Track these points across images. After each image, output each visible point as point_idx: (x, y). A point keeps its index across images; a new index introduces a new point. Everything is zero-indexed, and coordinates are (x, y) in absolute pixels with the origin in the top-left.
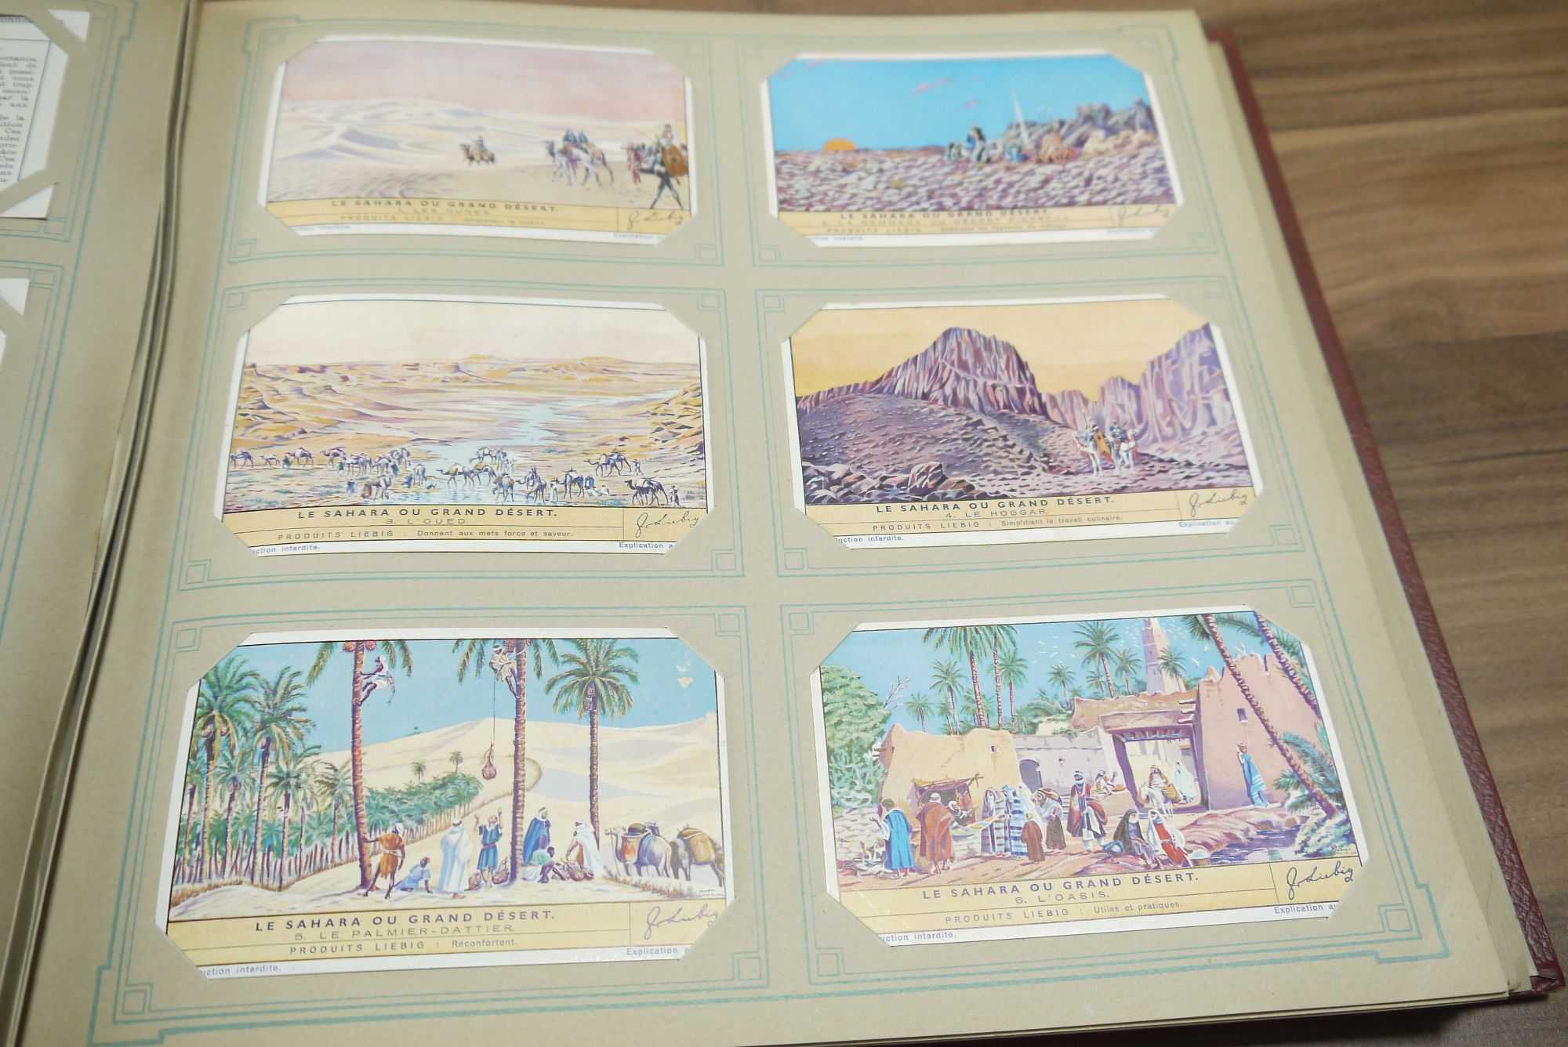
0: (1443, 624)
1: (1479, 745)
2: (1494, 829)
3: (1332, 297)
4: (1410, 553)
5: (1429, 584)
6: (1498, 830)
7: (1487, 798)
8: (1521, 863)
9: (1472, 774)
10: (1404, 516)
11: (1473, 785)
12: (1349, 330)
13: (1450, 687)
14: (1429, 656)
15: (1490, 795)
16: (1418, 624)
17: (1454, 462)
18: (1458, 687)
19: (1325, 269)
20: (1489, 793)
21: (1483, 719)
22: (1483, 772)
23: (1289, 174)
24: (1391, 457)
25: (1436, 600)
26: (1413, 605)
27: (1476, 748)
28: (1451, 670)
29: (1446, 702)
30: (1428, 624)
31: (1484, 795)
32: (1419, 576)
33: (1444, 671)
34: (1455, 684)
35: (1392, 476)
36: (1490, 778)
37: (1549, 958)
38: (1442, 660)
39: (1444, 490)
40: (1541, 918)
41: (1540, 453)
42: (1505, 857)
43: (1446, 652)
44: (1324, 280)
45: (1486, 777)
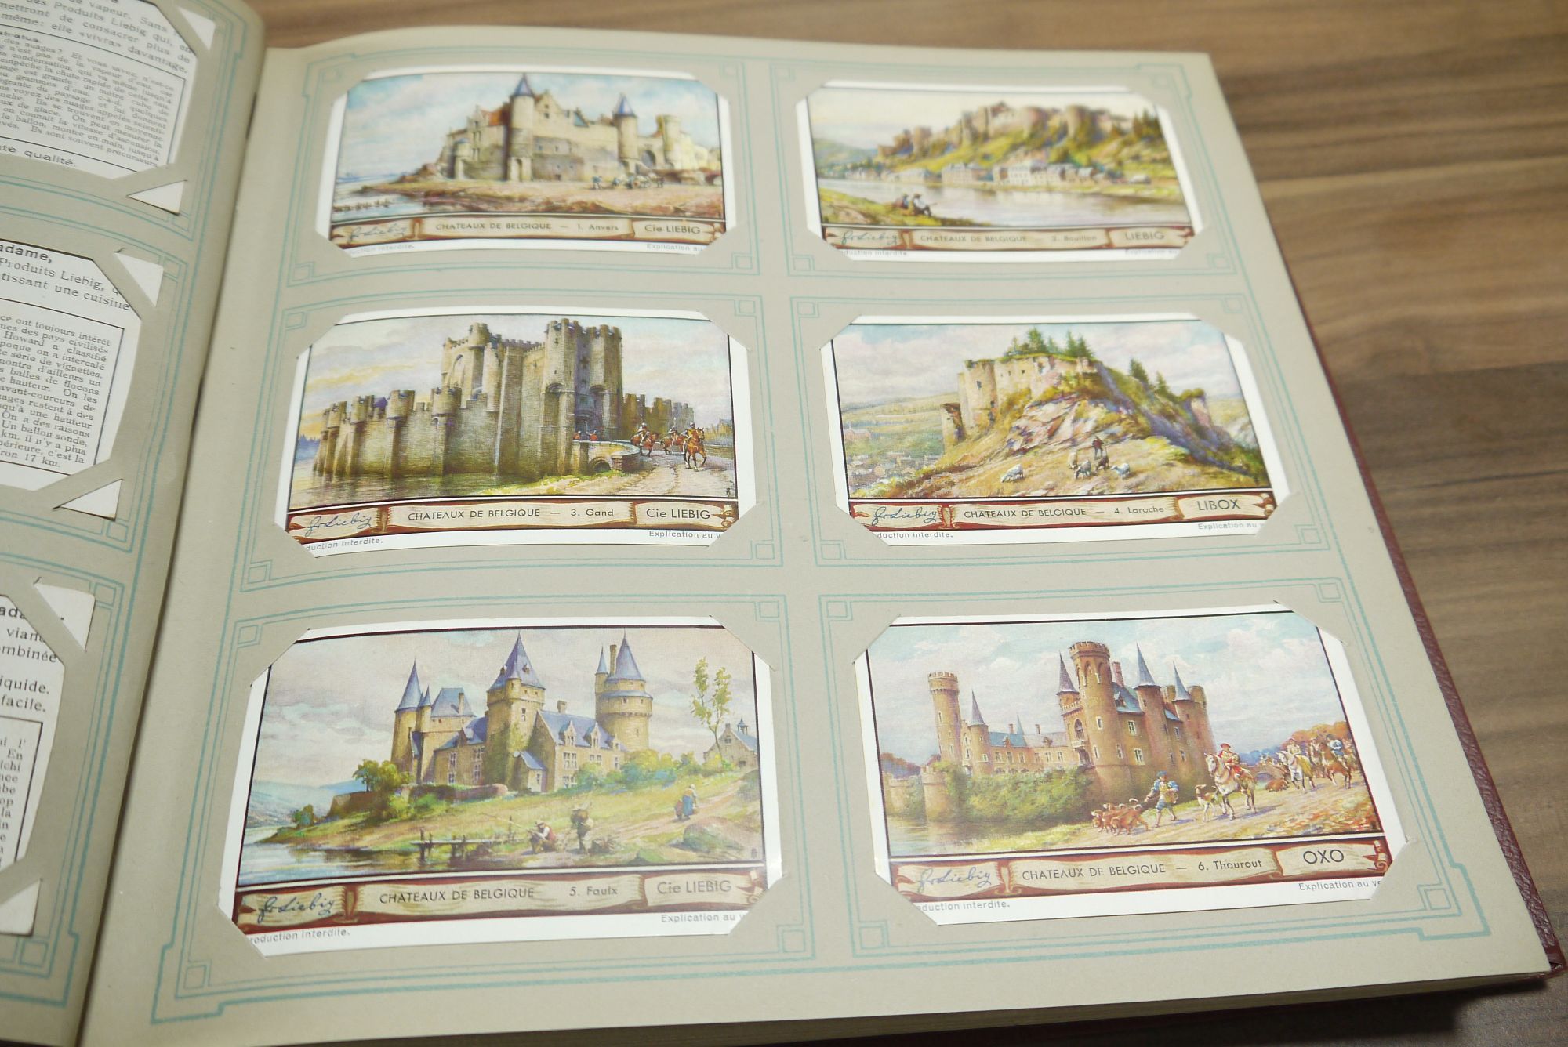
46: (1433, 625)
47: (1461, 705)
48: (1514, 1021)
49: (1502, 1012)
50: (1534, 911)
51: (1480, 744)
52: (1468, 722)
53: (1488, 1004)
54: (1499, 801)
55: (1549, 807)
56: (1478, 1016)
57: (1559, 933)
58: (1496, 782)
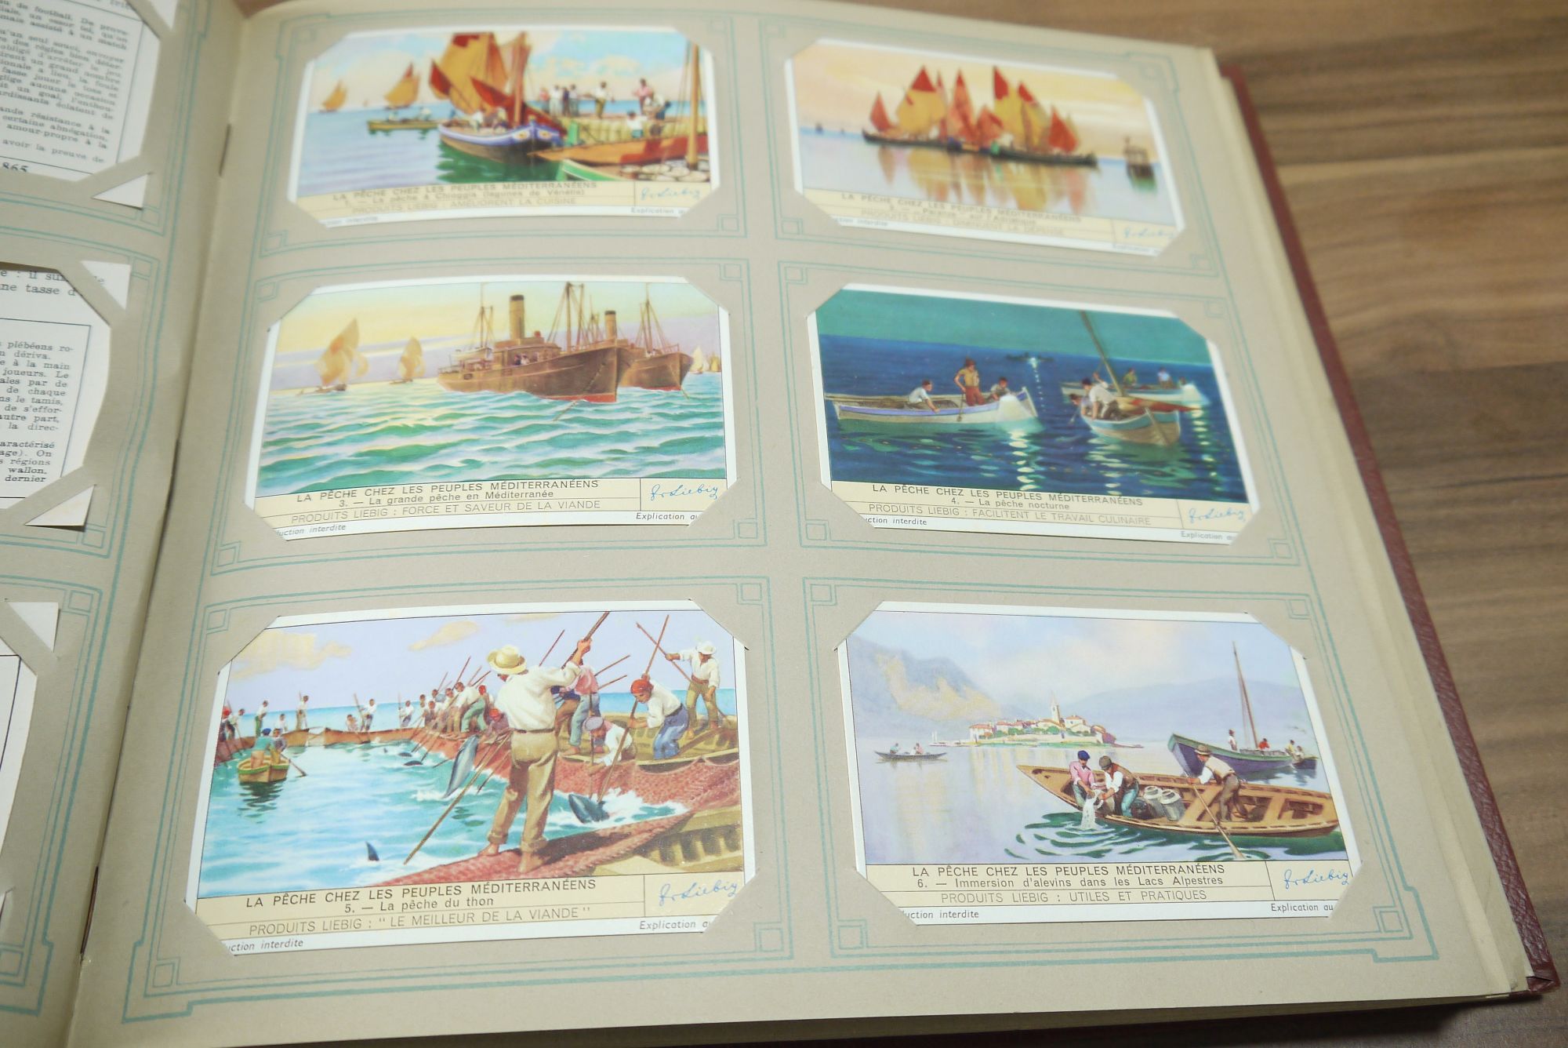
0: (1443, 641)
1: (1477, 755)
2: (1492, 838)
3: (1336, 325)
4: (1412, 572)
5: (1430, 602)
6: (1496, 837)
7: (1485, 806)
8: (1517, 869)
9: (1472, 785)
10: (1407, 536)
11: (1471, 793)
12: (1354, 358)
13: (1450, 700)
14: (1430, 669)
15: (1488, 804)
16: (1419, 639)
17: (1452, 486)
18: (1457, 700)
19: (1330, 298)
20: (1488, 801)
21: (1481, 732)
22: (1482, 782)
23: (1295, 207)
24: (1392, 480)
25: (1437, 618)
26: (1414, 621)
27: (1474, 758)
28: (1451, 684)
29: (1446, 714)
30: (1429, 640)
31: (1482, 803)
32: (1421, 595)
33: (1444, 685)
34: (1455, 697)
35: (1393, 498)
36: (1488, 788)
37: (1544, 960)
38: (1442, 674)
39: (1442, 513)
40: (1536, 922)
41: (1533, 478)
42: (1502, 863)
43: (1446, 667)
44: (1329, 309)
45: (1484, 786)
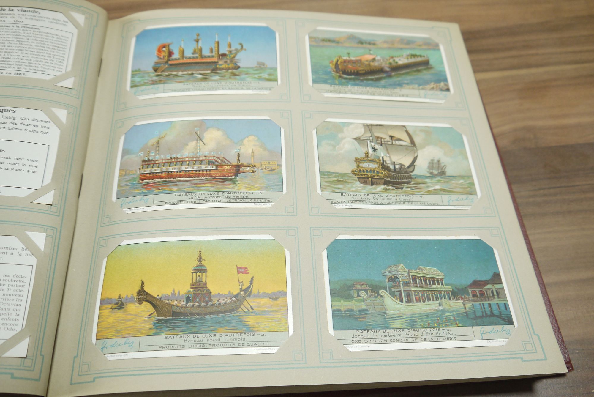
46: (531, 242)
47: (540, 273)
48: (554, 388)
49: (550, 385)
50: (562, 349)
51: (546, 287)
52: (542, 279)
53: (545, 381)
54: (552, 308)
55: (570, 310)
56: (540, 386)
57: (571, 356)
58: (551, 301)
